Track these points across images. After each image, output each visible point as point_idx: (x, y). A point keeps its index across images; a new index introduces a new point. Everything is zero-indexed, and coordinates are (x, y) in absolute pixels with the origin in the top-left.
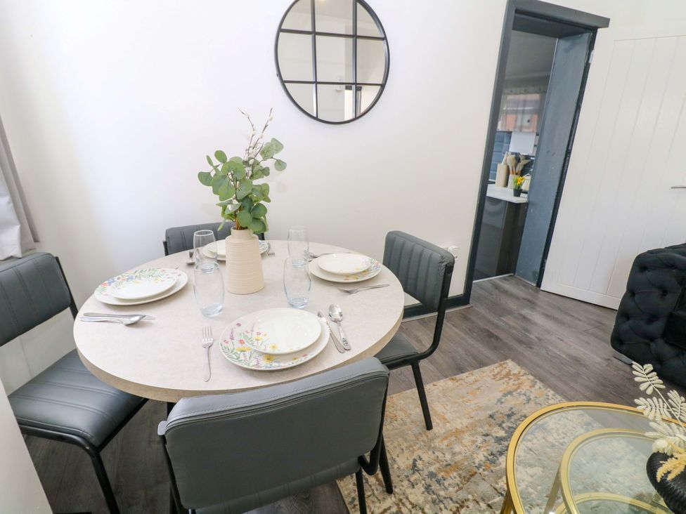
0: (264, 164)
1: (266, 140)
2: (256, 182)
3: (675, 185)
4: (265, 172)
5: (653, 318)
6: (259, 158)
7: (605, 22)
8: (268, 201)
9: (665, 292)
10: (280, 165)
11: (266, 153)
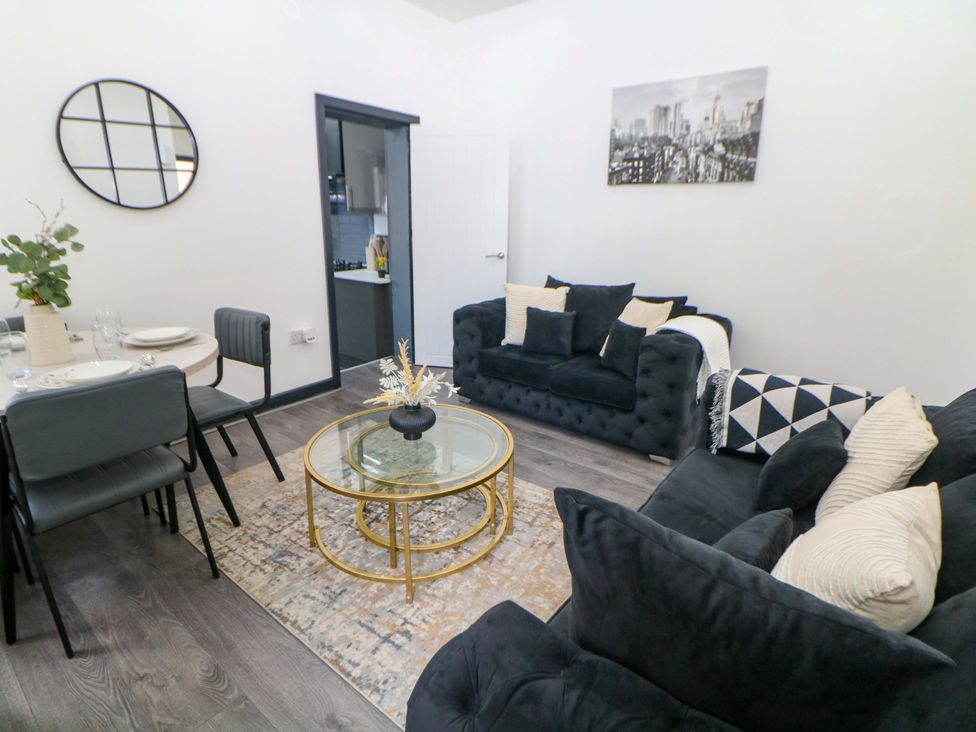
0: (59, 246)
1: (60, 225)
2: (54, 264)
3: (490, 254)
4: (63, 252)
5: (471, 359)
6: (53, 241)
7: (416, 120)
8: (68, 278)
9: (473, 337)
10: (77, 247)
11: (61, 236)
